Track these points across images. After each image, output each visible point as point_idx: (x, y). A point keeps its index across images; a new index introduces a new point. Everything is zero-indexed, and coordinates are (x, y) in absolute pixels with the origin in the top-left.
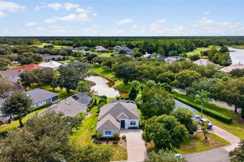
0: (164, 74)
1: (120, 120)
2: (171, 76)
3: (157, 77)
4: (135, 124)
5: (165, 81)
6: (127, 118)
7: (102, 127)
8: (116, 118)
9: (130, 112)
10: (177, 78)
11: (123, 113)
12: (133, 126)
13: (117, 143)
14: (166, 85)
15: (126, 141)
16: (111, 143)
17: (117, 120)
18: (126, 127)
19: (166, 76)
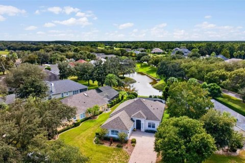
0: (215, 73)
1: (135, 119)
2: (224, 75)
3: (205, 76)
4: (154, 127)
5: (214, 81)
6: (143, 118)
7: (109, 124)
8: (130, 116)
9: (150, 111)
10: (230, 77)
11: (140, 111)
12: (151, 129)
13: (122, 147)
14: (214, 85)
15: (134, 146)
16: (114, 146)
17: (132, 119)
18: (143, 129)
19: (216, 75)
